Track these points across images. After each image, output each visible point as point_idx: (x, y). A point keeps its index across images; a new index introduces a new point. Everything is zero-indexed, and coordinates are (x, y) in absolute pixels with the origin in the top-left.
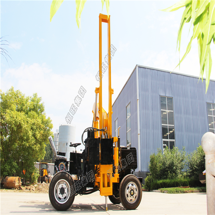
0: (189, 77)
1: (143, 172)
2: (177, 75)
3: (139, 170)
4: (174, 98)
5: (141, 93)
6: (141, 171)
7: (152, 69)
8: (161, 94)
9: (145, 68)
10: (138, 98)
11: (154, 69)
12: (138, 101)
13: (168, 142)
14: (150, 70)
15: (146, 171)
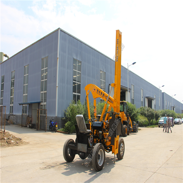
0: (92, 48)
1: (59, 117)
2: (85, 45)
3: (56, 116)
4: (82, 62)
5: (60, 53)
6: (58, 116)
7: (70, 35)
8: (74, 58)
9: (65, 33)
10: (58, 57)
11: (71, 36)
12: (58, 59)
13: (76, 95)
14: (68, 35)
15: (61, 116)
